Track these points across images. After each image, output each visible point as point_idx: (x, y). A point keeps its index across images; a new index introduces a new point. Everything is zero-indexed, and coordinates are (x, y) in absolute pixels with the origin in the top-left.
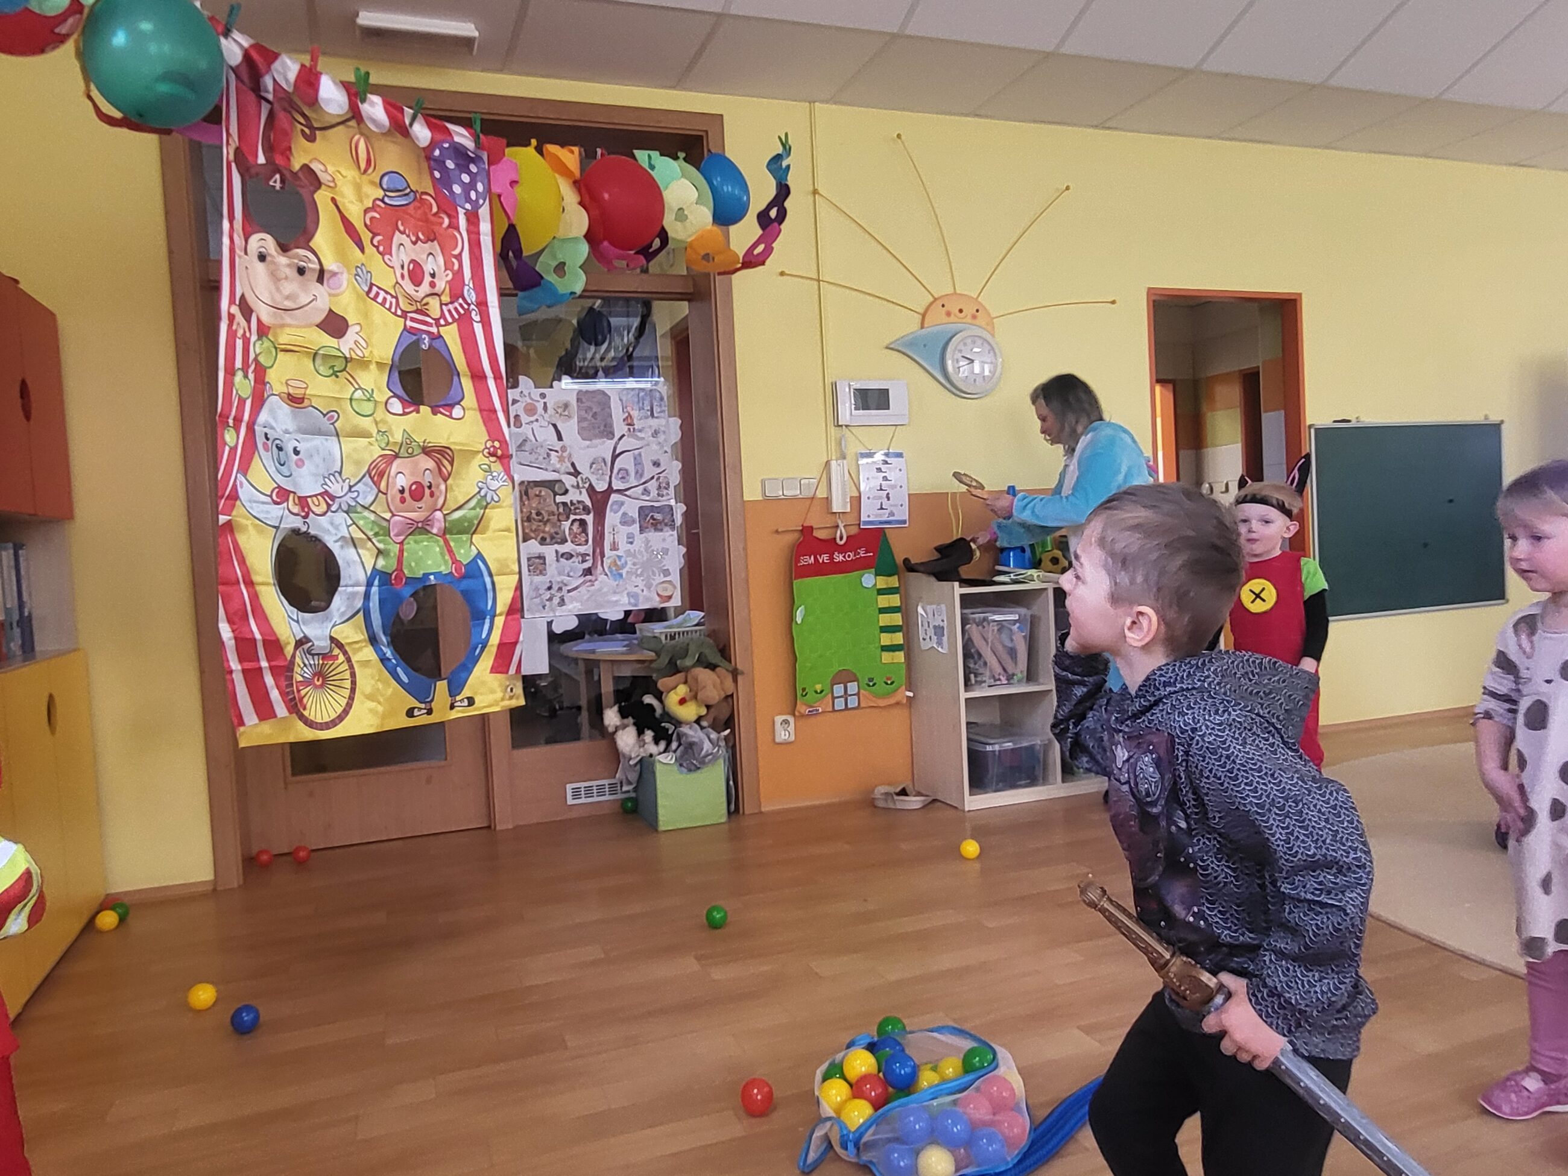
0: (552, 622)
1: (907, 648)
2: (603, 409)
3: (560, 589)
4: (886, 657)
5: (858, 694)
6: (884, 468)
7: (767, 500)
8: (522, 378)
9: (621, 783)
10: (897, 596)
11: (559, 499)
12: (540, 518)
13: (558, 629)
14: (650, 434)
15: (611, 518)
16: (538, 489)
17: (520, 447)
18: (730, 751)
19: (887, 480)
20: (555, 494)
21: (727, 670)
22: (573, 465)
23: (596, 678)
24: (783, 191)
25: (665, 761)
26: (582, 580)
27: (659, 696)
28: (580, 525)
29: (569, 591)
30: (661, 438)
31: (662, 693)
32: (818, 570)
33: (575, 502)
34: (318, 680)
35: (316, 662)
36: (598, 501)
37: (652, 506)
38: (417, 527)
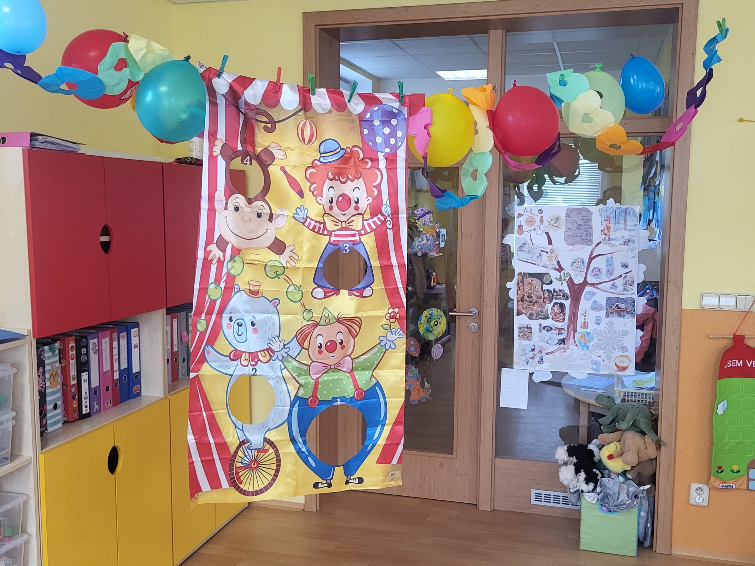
0: (533, 374)
2: (586, 222)
3: (541, 351)
7: (702, 310)
11: (545, 287)
13: (536, 378)
14: (622, 243)
15: (584, 304)
16: (532, 278)
18: (650, 504)
20: (543, 283)
21: (653, 440)
22: (558, 263)
25: (589, 499)
26: (557, 347)
28: (559, 307)
29: (547, 354)
30: (631, 246)
33: (558, 290)
34: (254, 465)
35: (253, 454)
36: (575, 291)
37: (617, 298)
38: (331, 368)
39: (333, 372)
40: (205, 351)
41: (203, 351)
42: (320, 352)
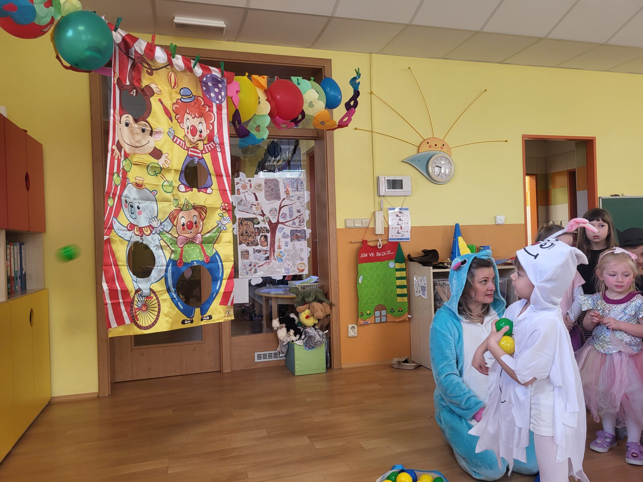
0: (251, 280)
1: (408, 295)
2: (276, 187)
3: (255, 266)
4: (399, 299)
5: (386, 316)
6: (400, 215)
7: (347, 228)
8: (241, 173)
9: (279, 353)
10: (405, 272)
11: (256, 226)
12: (247, 234)
13: (253, 283)
14: (296, 198)
15: (278, 235)
16: (247, 221)
17: (239, 203)
18: (328, 340)
19: (401, 220)
20: (254, 224)
21: (328, 303)
22: (262, 211)
23: (270, 304)
24: (357, 94)
25: (299, 343)
26: (265, 262)
27: (297, 314)
28: (264, 237)
29: (259, 267)
30: (301, 200)
31: (298, 313)
32: (369, 260)
33: (263, 227)
34: (144, 308)
35: (144, 300)
36: (273, 227)
37: (296, 230)
38: (190, 241)
39: (190, 244)
40: (113, 221)
41: (112, 221)
42: (184, 229)
